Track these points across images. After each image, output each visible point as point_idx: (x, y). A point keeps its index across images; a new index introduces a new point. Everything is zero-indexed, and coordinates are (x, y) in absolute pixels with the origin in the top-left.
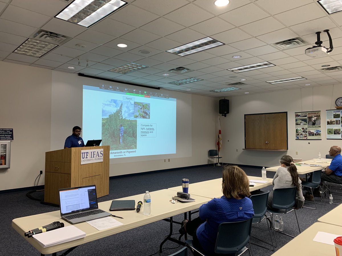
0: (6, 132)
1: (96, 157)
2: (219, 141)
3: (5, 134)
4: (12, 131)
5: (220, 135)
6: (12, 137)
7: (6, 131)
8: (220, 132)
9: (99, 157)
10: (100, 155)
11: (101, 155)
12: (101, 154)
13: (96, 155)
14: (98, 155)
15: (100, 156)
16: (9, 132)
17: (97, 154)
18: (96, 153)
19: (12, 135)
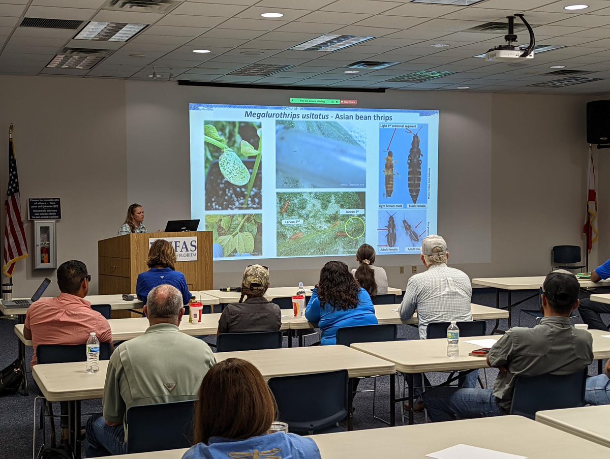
0: (49, 205)
1: (181, 251)
2: (588, 222)
3: (47, 209)
4: (58, 203)
5: (591, 204)
6: (58, 214)
7: (48, 203)
8: (592, 195)
9: (187, 250)
10: (189, 247)
11: (193, 248)
12: (192, 245)
13: (181, 247)
14: (186, 248)
15: (189, 250)
16: (53, 205)
17: (184, 247)
18: (181, 244)
19: (59, 209)
